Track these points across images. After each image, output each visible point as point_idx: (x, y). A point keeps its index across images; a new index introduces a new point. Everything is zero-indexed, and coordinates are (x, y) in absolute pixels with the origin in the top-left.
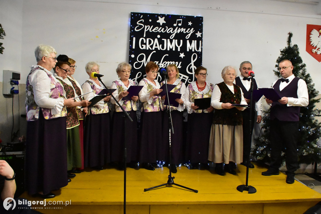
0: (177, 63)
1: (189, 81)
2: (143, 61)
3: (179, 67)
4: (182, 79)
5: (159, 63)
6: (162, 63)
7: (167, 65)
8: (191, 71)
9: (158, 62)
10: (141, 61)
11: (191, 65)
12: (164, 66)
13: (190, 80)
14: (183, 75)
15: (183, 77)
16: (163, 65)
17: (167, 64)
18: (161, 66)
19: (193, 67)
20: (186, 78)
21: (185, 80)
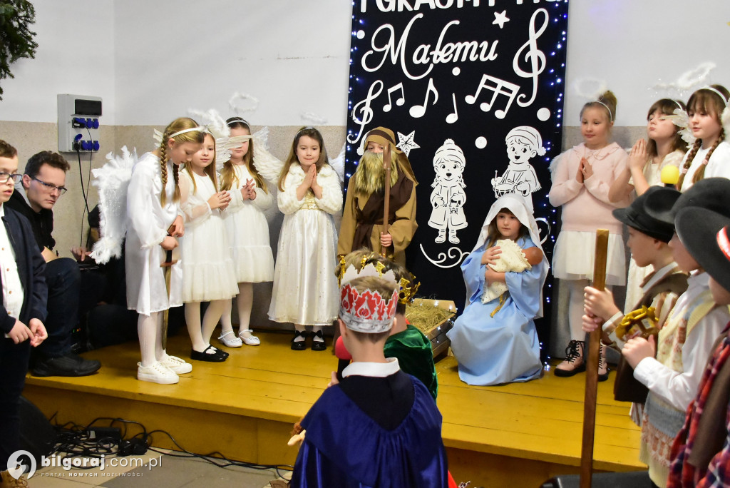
0: (485, 44)
1: (522, 100)
2: (387, 47)
3: (492, 57)
4: (499, 94)
5: (431, 50)
6: (441, 50)
7: (454, 53)
8: (526, 66)
9: (429, 46)
10: (383, 46)
11: (528, 49)
12: (446, 58)
13: (524, 96)
14: (501, 83)
15: (503, 89)
16: (442, 54)
17: (455, 50)
18: (438, 57)
19: (535, 54)
20: (510, 92)
21: (508, 98)
